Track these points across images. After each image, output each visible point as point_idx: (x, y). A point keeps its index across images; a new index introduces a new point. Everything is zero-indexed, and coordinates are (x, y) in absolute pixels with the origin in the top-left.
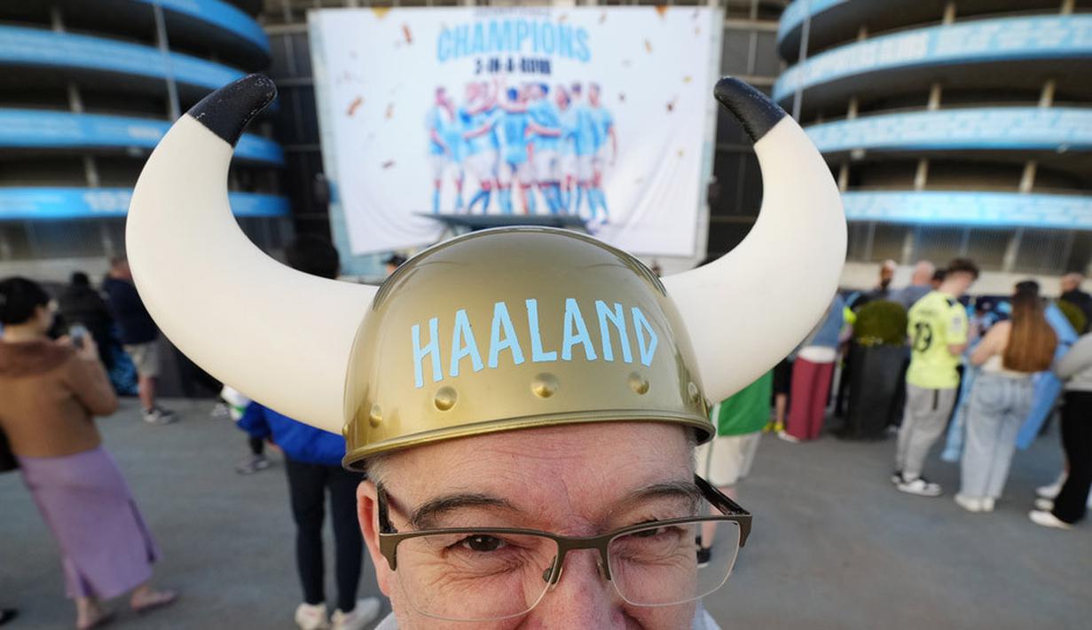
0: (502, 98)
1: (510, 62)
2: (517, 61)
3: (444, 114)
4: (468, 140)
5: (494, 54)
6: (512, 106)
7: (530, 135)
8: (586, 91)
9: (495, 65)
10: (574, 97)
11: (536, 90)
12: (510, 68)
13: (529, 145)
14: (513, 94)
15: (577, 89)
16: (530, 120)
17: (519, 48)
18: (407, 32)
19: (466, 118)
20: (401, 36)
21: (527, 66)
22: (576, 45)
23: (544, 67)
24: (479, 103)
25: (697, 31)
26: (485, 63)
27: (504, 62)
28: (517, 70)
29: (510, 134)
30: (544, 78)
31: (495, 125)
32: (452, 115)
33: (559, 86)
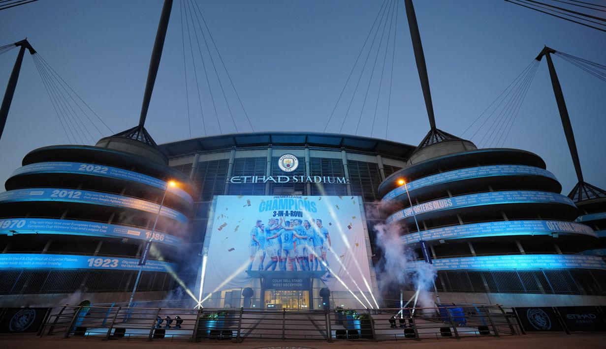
0: (283, 225)
1: (287, 212)
2: (289, 212)
3: (259, 230)
4: (268, 240)
5: (281, 210)
6: (287, 227)
7: (294, 239)
8: (317, 222)
9: (281, 213)
10: (312, 224)
11: (297, 222)
12: (287, 214)
13: (294, 242)
14: (288, 223)
16: (294, 232)
17: (290, 208)
18: (249, 202)
19: (268, 231)
20: (247, 204)
21: (293, 214)
22: (311, 207)
23: (300, 214)
24: (274, 226)
25: (354, 202)
26: (277, 213)
27: (285, 212)
28: (290, 215)
29: (287, 238)
30: (300, 218)
31: (280, 235)
32: (263, 230)
33: (306, 221)
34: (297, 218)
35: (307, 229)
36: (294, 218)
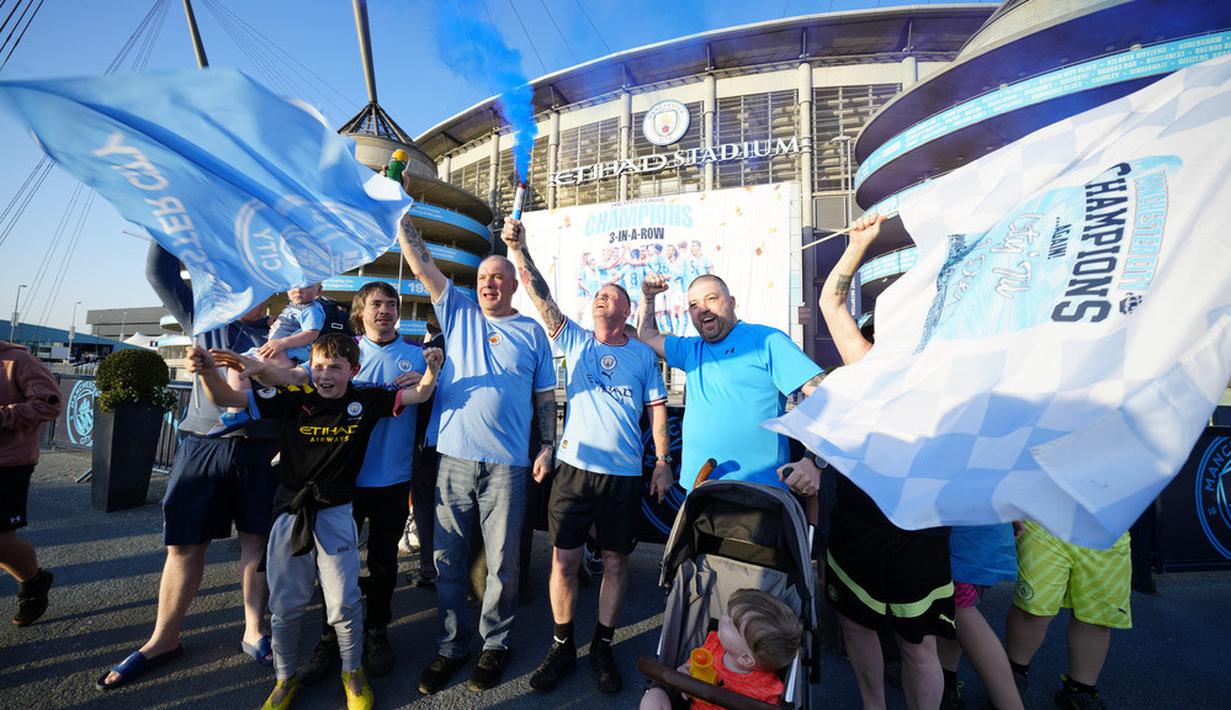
0: (628, 257)
1: (634, 231)
2: (639, 232)
3: (587, 269)
5: (625, 228)
6: (635, 261)
8: (689, 245)
9: (623, 236)
10: (680, 251)
11: (652, 249)
12: (634, 236)
14: (637, 253)
15: (683, 246)
16: (648, 270)
17: (641, 221)
18: (567, 220)
19: (603, 271)
20: (564, 224)
21: (647, 233)
22: (682, 218)
23: (659, 233)
24: (612, 261)
26: (617, 235)
27: (630, 233)
28: (639, 237)
29: (634, 282)
30: (659, 241)
31: (623, 276)
32: (594, 270)
33: (670, 246)
34: (654, 241)
35: (671, 261)
36: (648, 241)
